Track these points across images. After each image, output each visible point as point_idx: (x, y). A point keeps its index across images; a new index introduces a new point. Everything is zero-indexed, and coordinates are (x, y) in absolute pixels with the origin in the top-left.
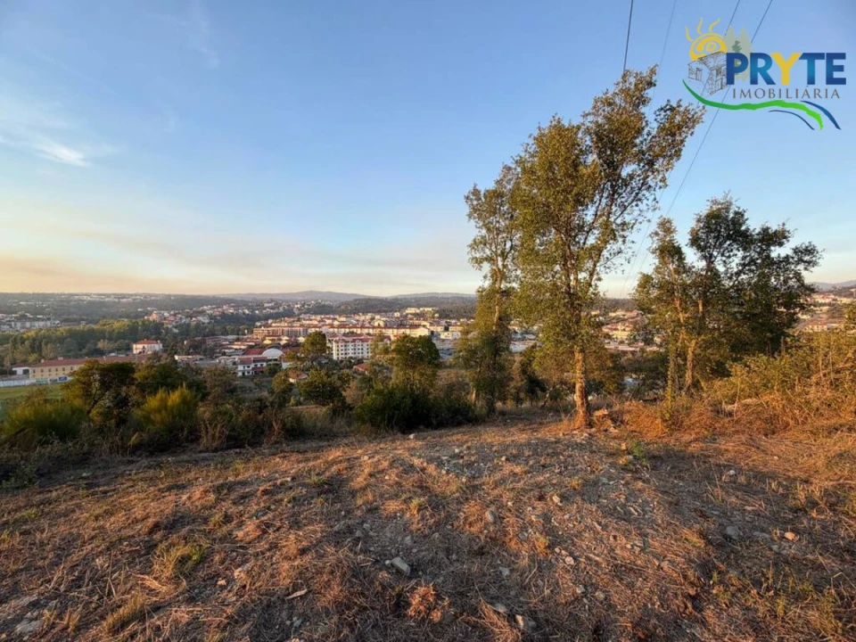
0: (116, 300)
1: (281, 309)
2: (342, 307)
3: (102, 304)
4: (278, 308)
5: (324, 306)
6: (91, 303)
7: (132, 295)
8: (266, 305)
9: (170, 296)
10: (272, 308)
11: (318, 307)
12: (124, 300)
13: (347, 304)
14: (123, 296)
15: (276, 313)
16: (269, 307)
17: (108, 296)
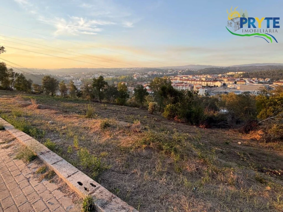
0: (129, 70)
1: (173, 72)
2: (198, 72)
3: (126, 71)
4: (172, 72)
5: (190, 71)
6: (124, 71)
7: (133, 68)
8: (168, 71)
9: (142, 68)
10: (170, 72)
11: (188, 72)
12: (131, 70)
13: (201, 70)
14: (131, 69)
15: (171, 74)
16: (169, 72)
17: (128, 68)
